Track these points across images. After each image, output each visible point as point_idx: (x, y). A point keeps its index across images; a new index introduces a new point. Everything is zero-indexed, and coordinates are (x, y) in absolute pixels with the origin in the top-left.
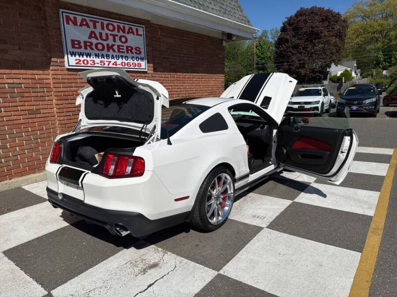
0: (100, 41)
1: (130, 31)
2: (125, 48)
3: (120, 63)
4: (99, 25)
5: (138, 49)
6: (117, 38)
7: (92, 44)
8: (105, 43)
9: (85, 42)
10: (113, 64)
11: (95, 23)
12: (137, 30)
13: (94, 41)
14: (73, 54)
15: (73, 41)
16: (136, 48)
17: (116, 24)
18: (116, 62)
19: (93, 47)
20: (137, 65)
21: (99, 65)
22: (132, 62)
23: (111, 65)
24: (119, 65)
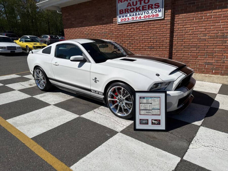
0: (133, 7)
2: (147, 7)
5: (157, 4)
6: (142, 2)
7: (128, 9)
13: (129, 8)
14: (120, 17)
15: (120, 10)
16: (155, 5)
18: (140, 17)
19: (129, 11)
20: (155, 15)
21: (131, 20)
22: (151, 14)
23: (137, 19)
24: (142, 18)
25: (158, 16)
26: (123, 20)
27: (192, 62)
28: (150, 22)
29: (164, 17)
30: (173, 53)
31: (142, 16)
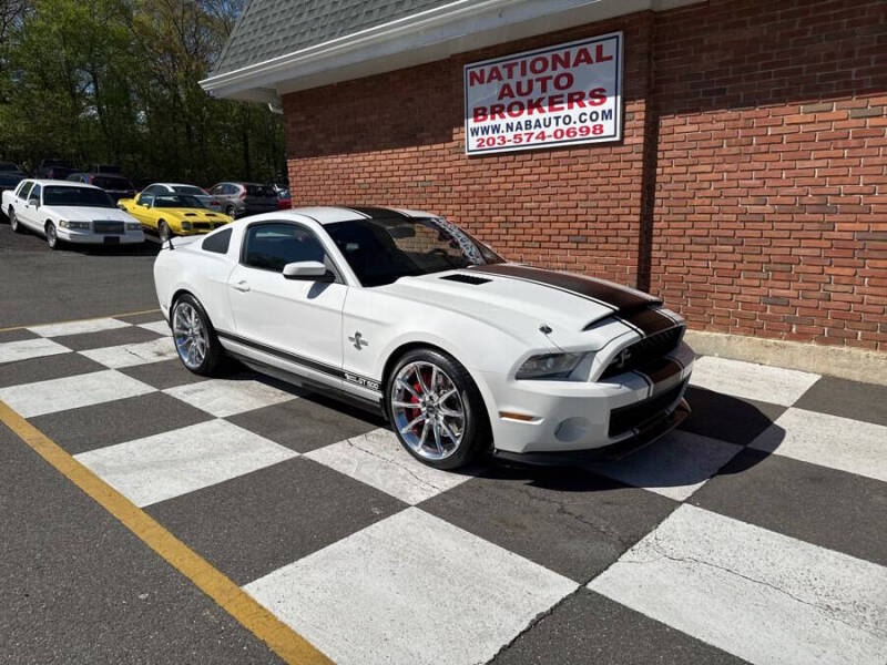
0: (517, 98)
1: (584, 57)
2: (565, 98)
3: (552, 133)
4: (517, 70)
5: (597, 93)
6: (550, 84)
7: (502, 107)
9: (493, 108)
10: (537, 138)
11: (510, 68)
12: (599, 49)
13: (506, 101)
14: (475, 132)
15: (476, 111)
16: (591, 94)
18: (543, 133)
19: (505, 112)
20: (592, 129)
21: (512, 144)
22: (579, 125)
23: (533, 140)
24: (550, 136)
25: (602, 131)
26: (485, 143)
27: (719, 295)
28: (573, 153)
29: (623, 136)
30: (654, 262)
31: (549, 131)
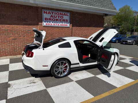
1: (65, 15)
2: (62, 20)
3: (60, 25)
6: (60, 17)
7: (51, 19)
8: (55, 19)
9: (49, 19)
10: (58, 25)
11: (53, 13)
12: (67, 14)
14: (45, 22)
15: (45, 18)
16: (66, 20)
17: (59, 13)
19: (52, 20)
20: (66, 25)
21: (53, 25)
26: (48, 24)
